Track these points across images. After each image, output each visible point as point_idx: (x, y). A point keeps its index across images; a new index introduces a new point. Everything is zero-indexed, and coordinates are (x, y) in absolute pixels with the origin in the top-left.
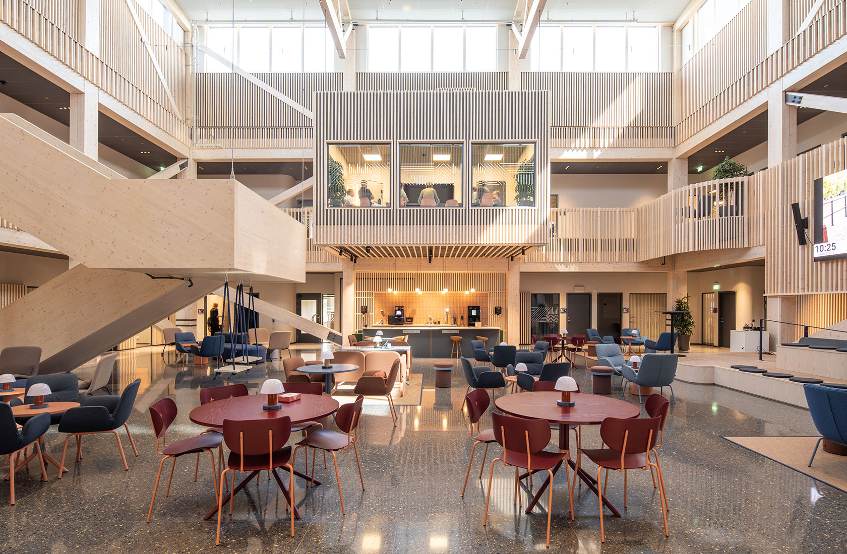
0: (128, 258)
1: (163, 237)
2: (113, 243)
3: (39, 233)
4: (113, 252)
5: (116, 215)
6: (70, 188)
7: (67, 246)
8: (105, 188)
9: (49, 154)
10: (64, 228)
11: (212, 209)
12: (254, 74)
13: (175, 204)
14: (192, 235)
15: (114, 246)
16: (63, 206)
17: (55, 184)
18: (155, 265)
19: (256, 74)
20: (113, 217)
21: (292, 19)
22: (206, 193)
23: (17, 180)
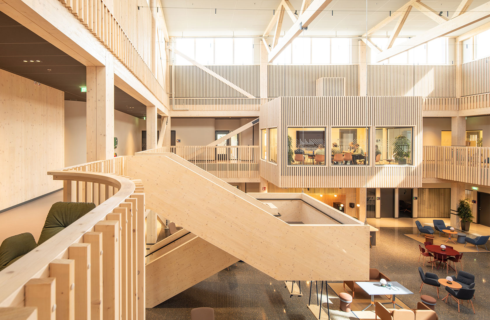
0: (303, 274)
1: (325, 262)
2: (293, 265)
3: (246, 259)
4: (293, 271)
5: (295, 248)
6: (265, 231)
7: (264, 267)
8: (288, 231)
9: (252, 210)
10: (262, 256)
11: (355, 244)
12: (206, 66)
13: (332, 241)
14: (343, 260)
15: (294, 267)
16: (261, 242)
17: (256, 229)
18: (320, 279)
19: (207, 67)
20: (293, 249)
21: (234, 36)
22: (352, 235)
23: (231, 226)
